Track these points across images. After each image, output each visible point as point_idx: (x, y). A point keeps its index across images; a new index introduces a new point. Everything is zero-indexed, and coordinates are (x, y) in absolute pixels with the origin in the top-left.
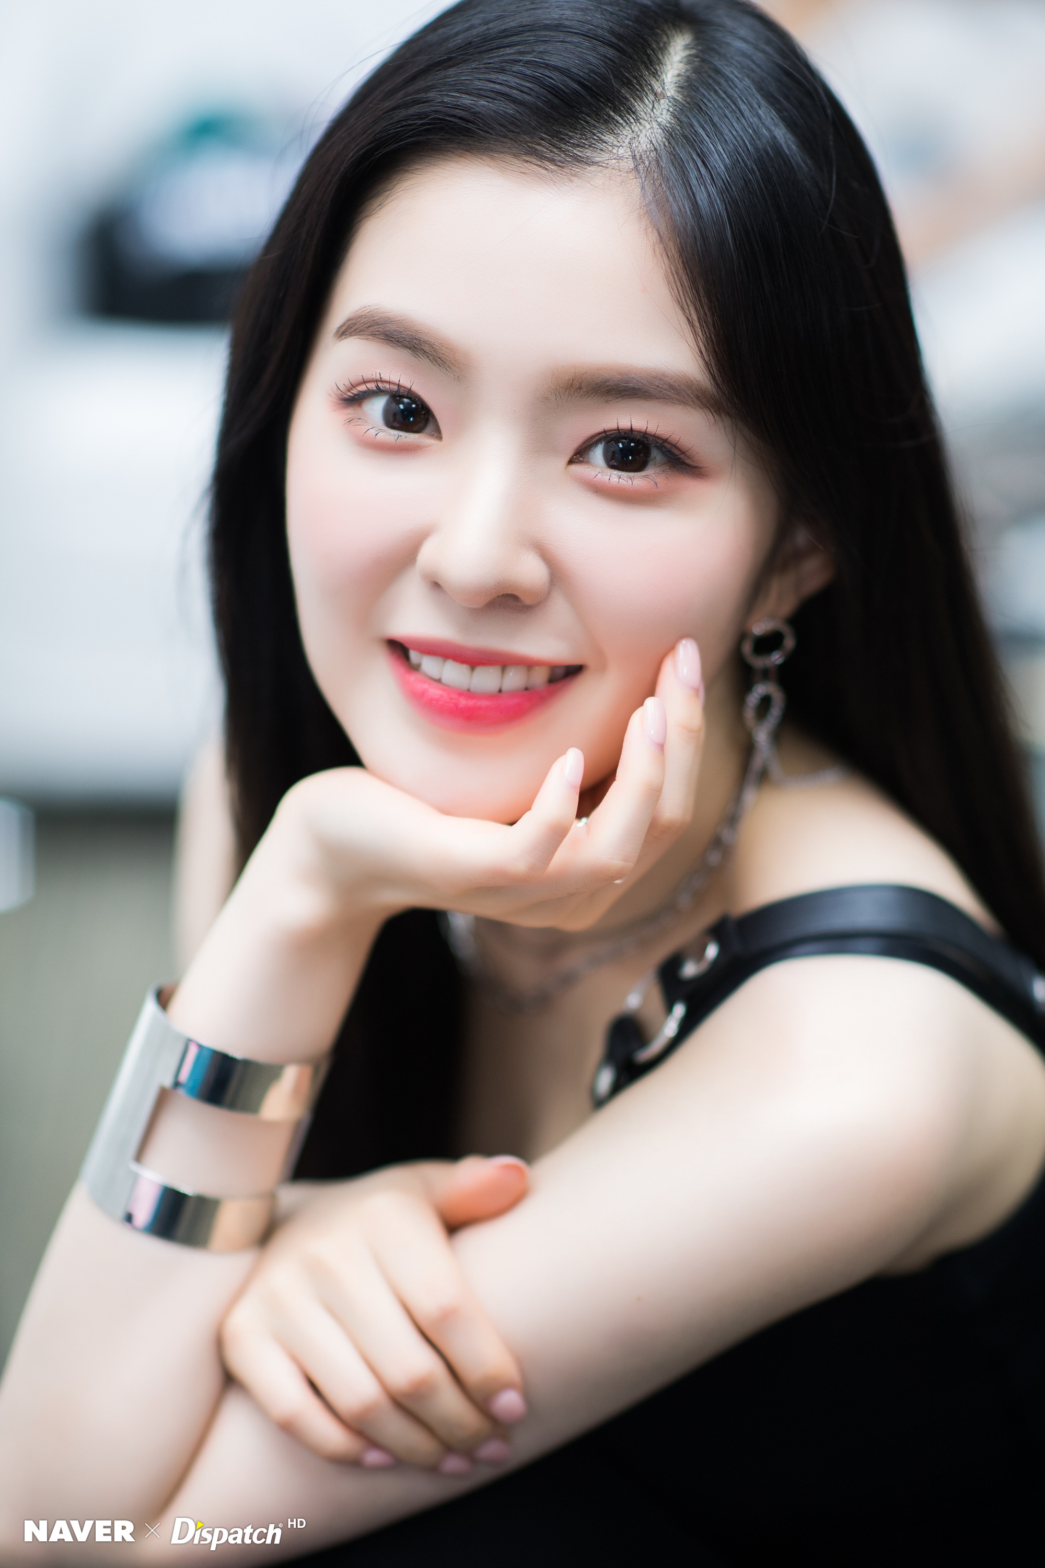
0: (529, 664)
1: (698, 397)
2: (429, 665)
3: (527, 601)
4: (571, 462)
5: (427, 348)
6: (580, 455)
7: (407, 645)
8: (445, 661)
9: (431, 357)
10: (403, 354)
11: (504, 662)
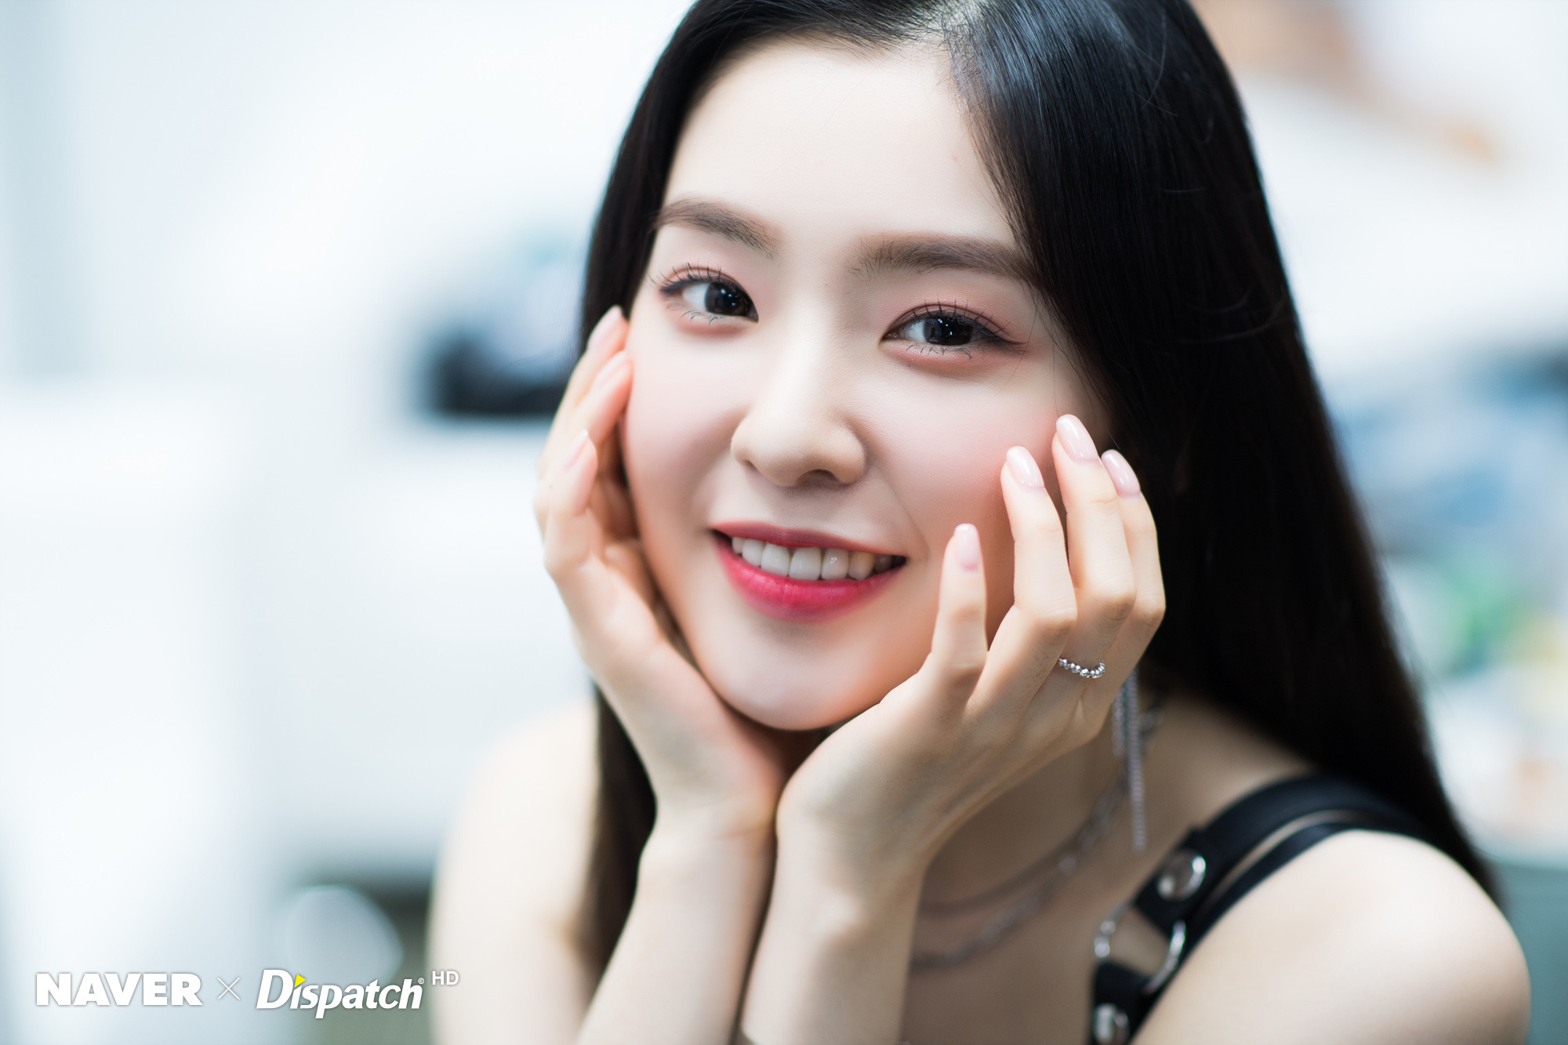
0: (849, 550)
1: (1014, 268)
2: (751, 551)
3: (843, 479)
4: (885, 338)
5: (739, 228)
6: (895, 331)
7: (729, 534)
8: (764, 546)
9: (744, 238)
10: (718, 238)
11: (824, 545)
